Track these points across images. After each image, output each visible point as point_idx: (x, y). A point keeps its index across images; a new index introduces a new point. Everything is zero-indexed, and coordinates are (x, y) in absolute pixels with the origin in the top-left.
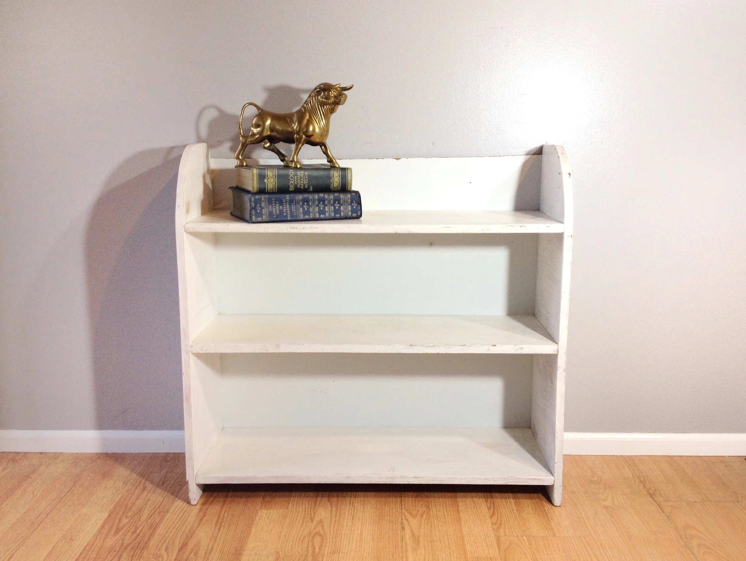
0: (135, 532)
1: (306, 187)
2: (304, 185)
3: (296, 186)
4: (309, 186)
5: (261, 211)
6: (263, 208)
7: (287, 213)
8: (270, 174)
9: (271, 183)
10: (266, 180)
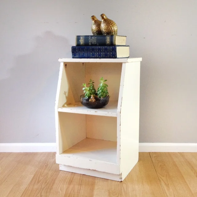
0: (46, 182)
1: (96, 43)
2: (95, 43)
3: (91, 43)
4: (97, 43)
5: (76, 53)
6: (77, 52)
7: (86, 55)
8: (82, 38)
9: (82, 41)
10: (80, 41)
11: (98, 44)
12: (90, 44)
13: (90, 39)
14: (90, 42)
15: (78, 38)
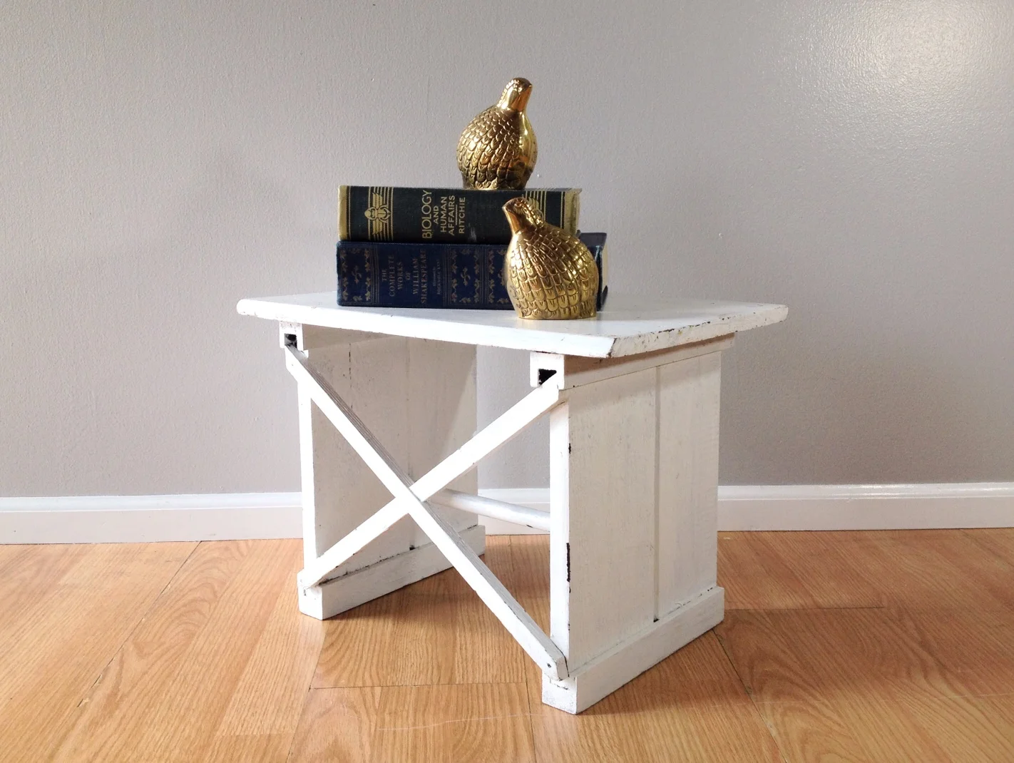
1: (461, 231)
2: (457, 228)
3: (436, 228)
4: (467, 231)
5: (363, 280)
6: (368, 275)
7: (420, 289)
8: (377, 200)
9: (378, 217)
10: (367, 214)
11: (473, 235)
12: (427, 232)
13: (427, 210)
14: (427, 224)
15: (357, 198)
